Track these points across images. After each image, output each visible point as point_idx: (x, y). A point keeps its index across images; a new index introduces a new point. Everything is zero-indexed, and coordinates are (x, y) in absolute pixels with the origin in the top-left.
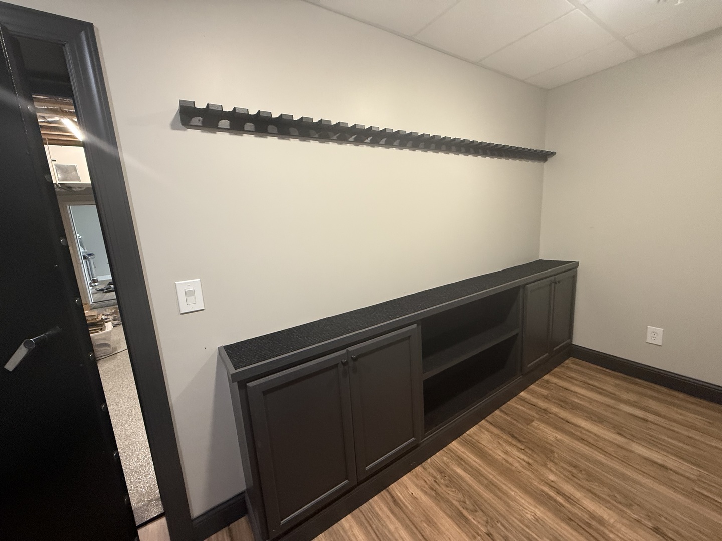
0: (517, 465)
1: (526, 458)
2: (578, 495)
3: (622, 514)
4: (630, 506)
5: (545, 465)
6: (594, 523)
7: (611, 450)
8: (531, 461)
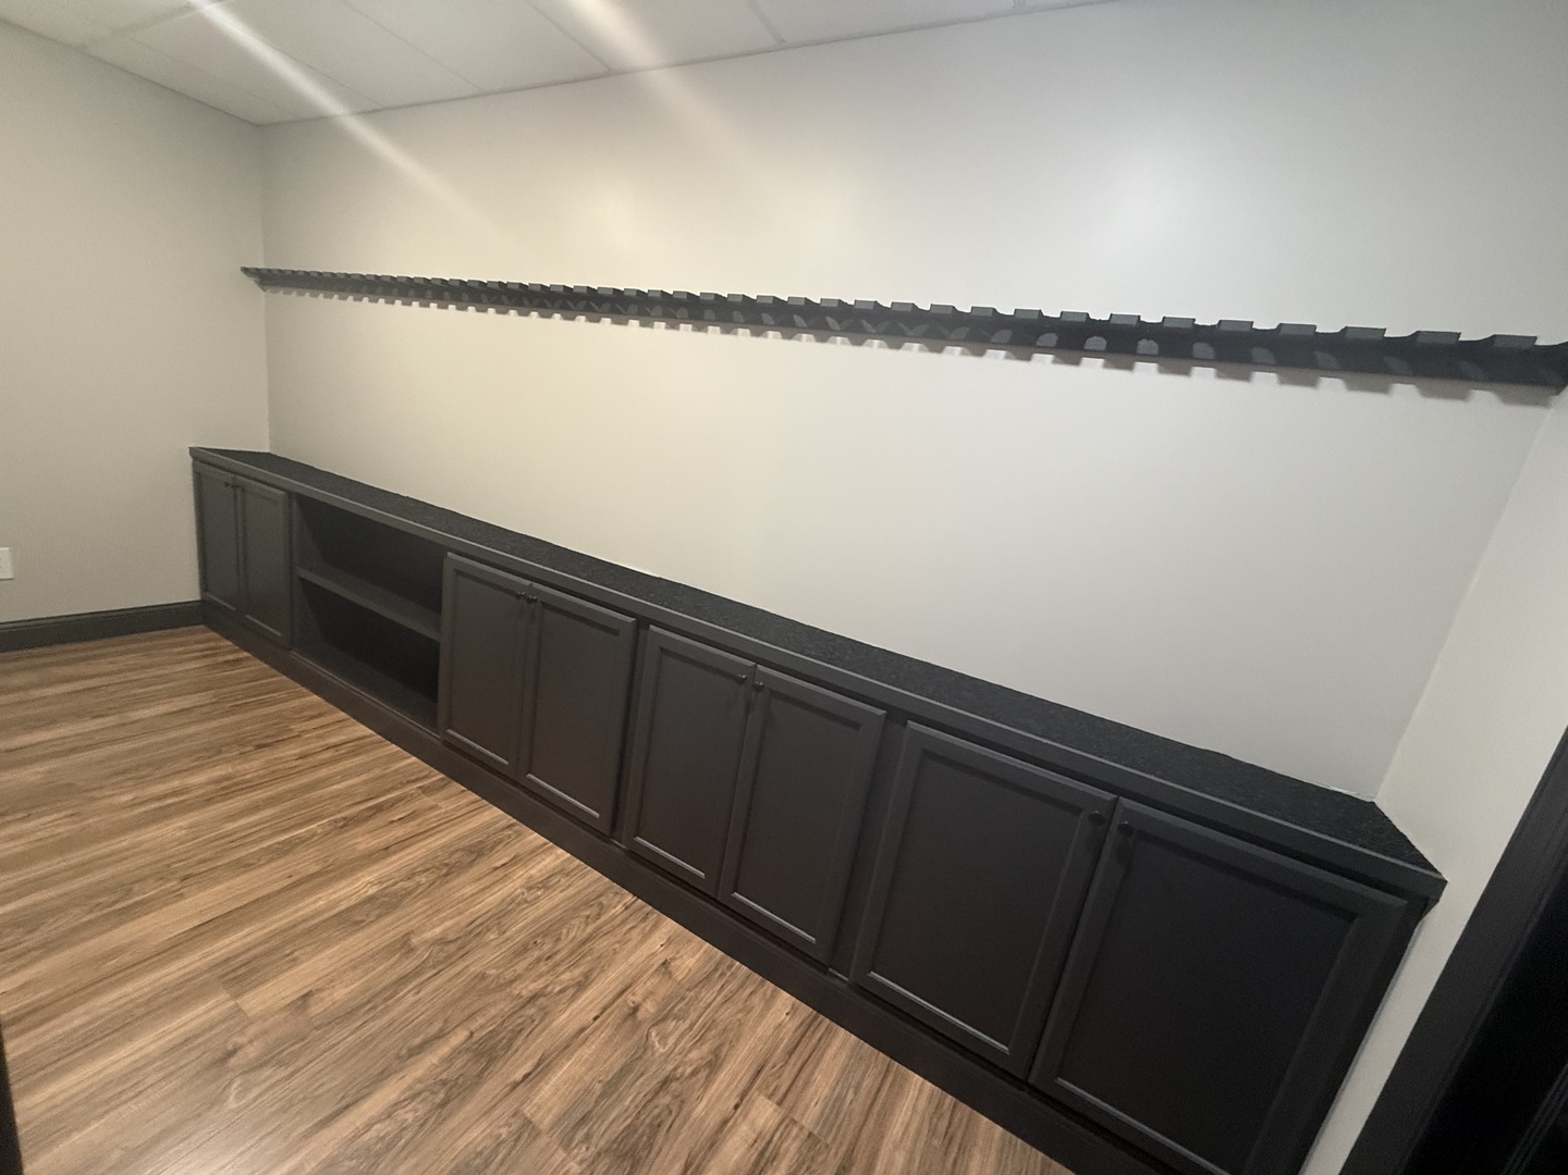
0: (62, 829)
1: (55, 816)
2: (176, 783)
3: (227, 761)
4: (220, 752)
5: (94, 799)
6: (224, 784)
7: (122, 733)
8: (70, 812)
